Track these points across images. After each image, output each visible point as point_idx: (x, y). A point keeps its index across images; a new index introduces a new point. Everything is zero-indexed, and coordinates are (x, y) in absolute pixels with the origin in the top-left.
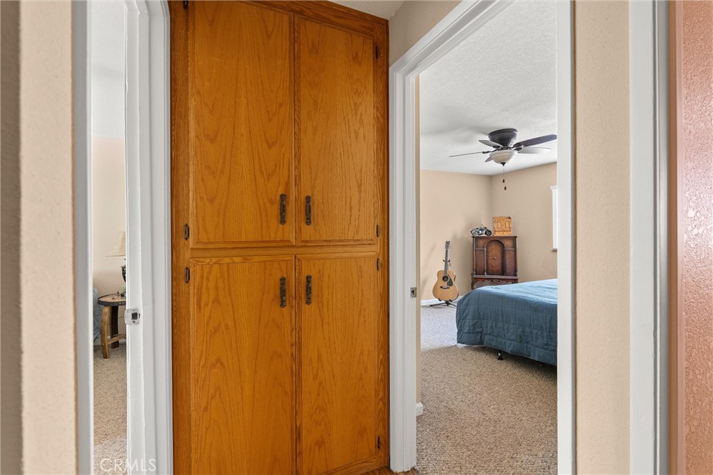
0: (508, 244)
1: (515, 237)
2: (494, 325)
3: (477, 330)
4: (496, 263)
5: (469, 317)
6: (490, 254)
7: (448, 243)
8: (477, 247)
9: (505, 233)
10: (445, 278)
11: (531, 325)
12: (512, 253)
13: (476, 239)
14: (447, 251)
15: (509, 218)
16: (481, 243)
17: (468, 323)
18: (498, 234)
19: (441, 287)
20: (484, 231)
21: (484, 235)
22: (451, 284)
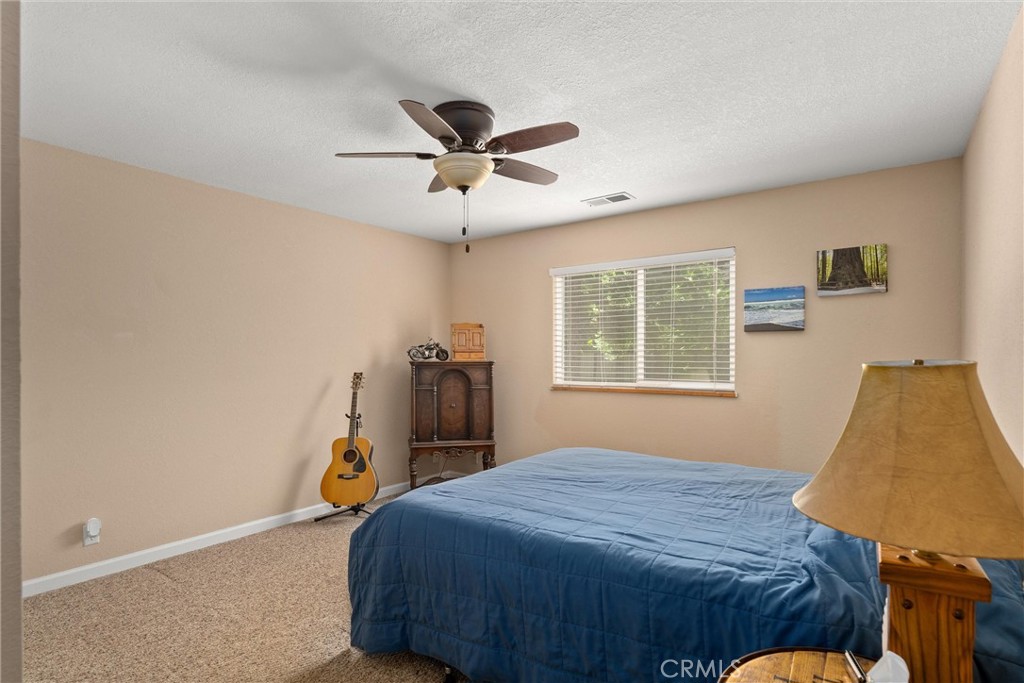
0: (477, 376)
1: (491, 364)
2: (433, 600)
3: (395, 611)
4: (454, 414)
5: (375, 578)
6: (444, 398)
7: (358, 377)
8: (419, 383)
9: (473, 355)
10: (349, 455)
11: (520, 601)
12: (485, 394)
13: (418, 367)
14: (355, 394)
15: (481, 326)
16: (427, 375)
17: (374, 591)
18: (460, 358)
19: (340, 476)
20: (435, 351)
21: (434, 359)
22: (361, 467)
